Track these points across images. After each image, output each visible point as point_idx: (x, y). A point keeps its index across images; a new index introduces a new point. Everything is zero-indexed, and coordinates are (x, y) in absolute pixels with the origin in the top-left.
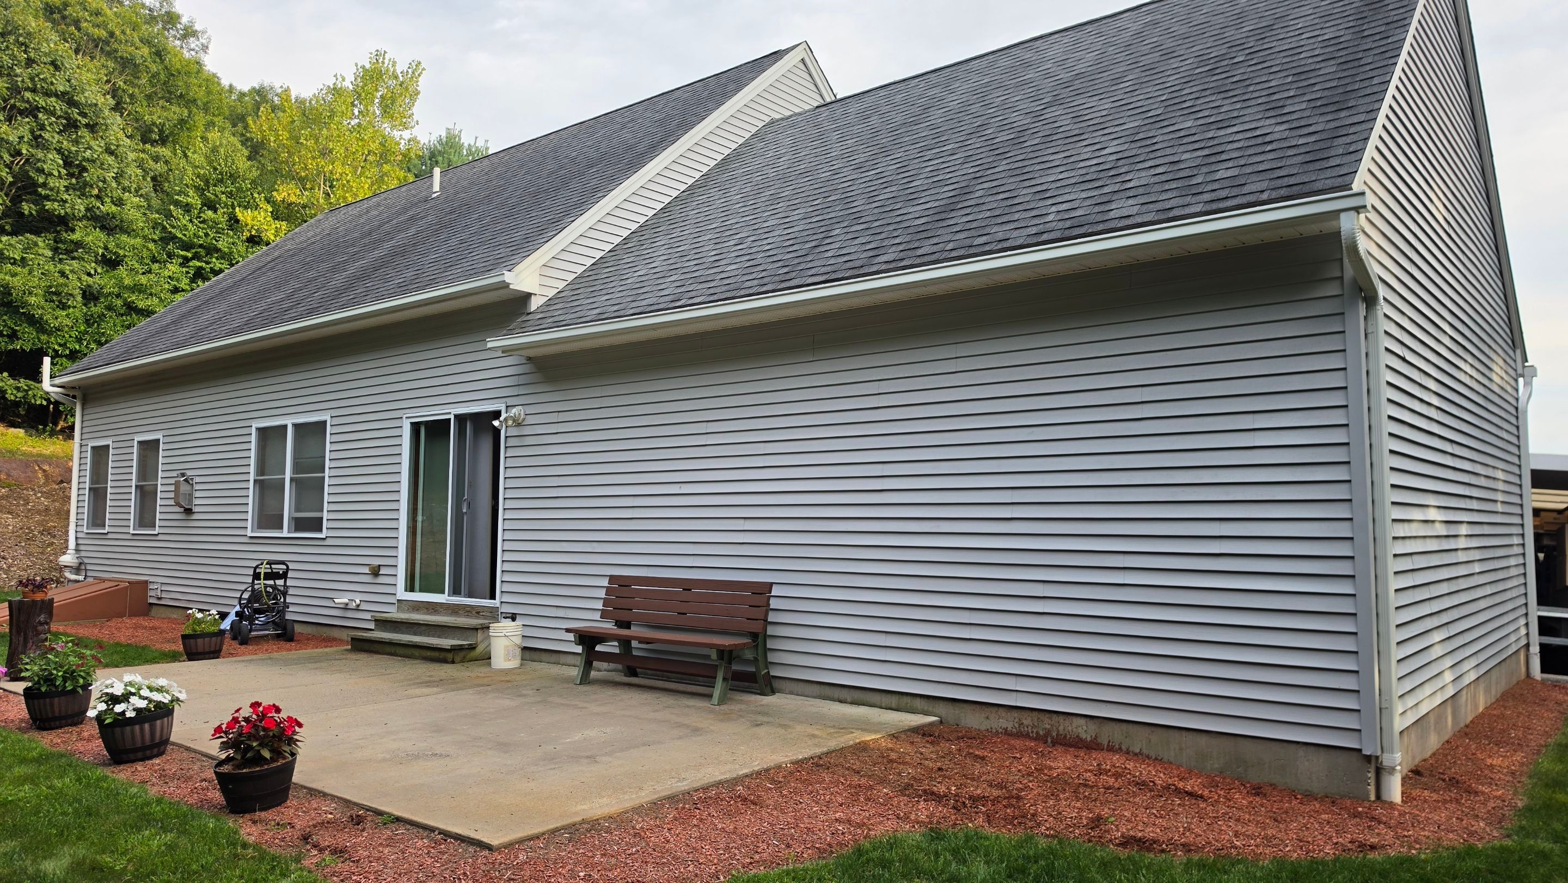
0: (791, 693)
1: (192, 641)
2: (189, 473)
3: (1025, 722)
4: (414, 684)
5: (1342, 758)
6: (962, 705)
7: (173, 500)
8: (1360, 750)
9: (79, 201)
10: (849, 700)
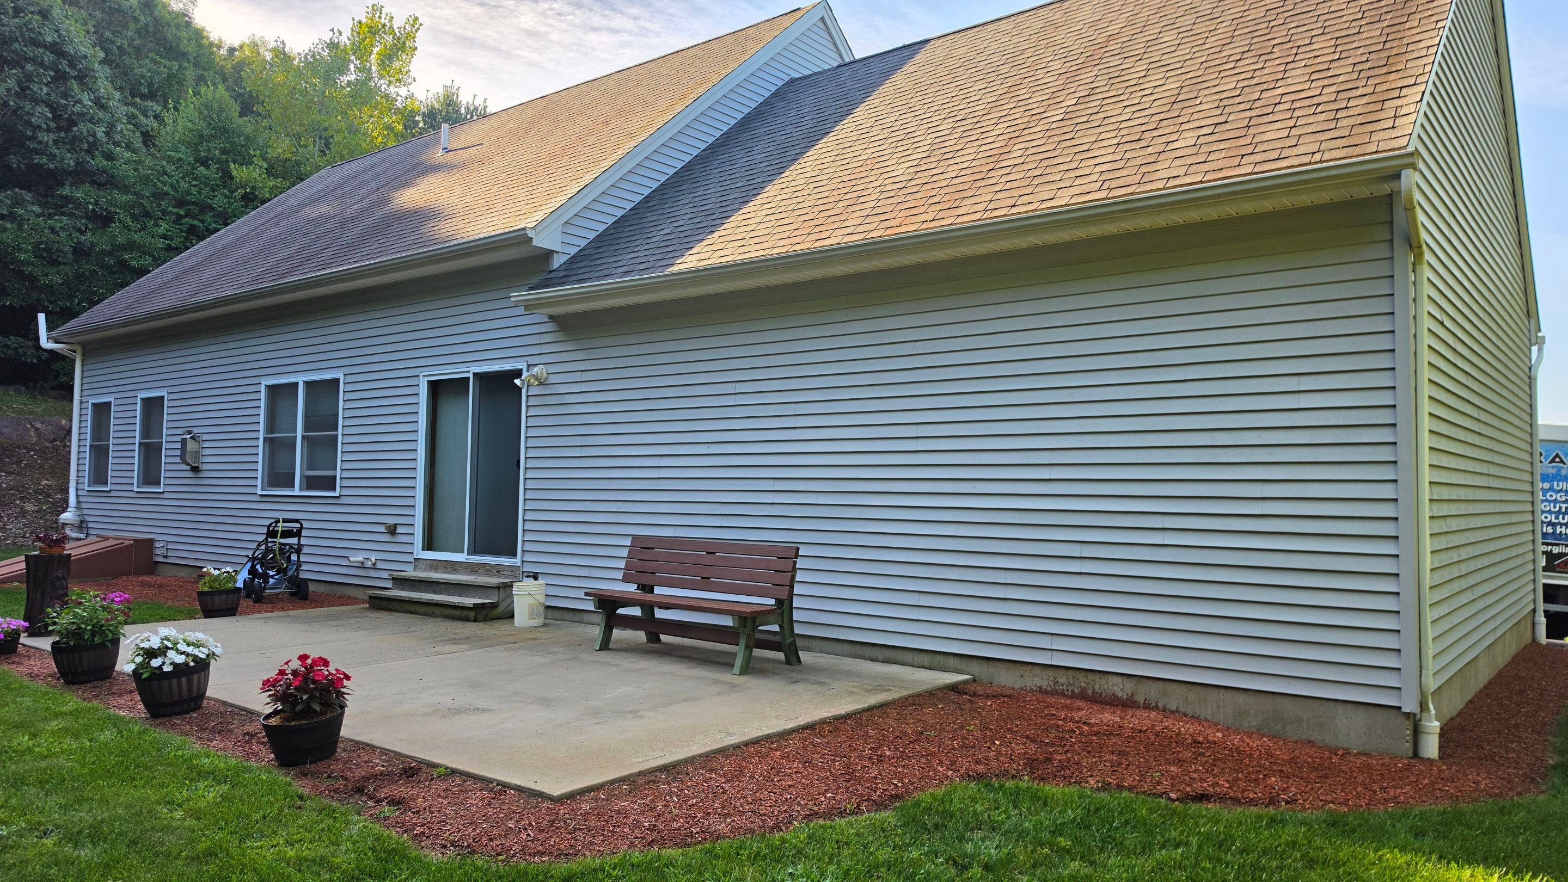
0: (821, 652)
1: (208, 598)
2: (195, 430)
3: (1061, 680)
4: (440, 641)
5: (1381, 715)
6: (996, 663)
7: (179, 458)
8: (1399, 708)
9: (68, 155)
10: (880, 659)
